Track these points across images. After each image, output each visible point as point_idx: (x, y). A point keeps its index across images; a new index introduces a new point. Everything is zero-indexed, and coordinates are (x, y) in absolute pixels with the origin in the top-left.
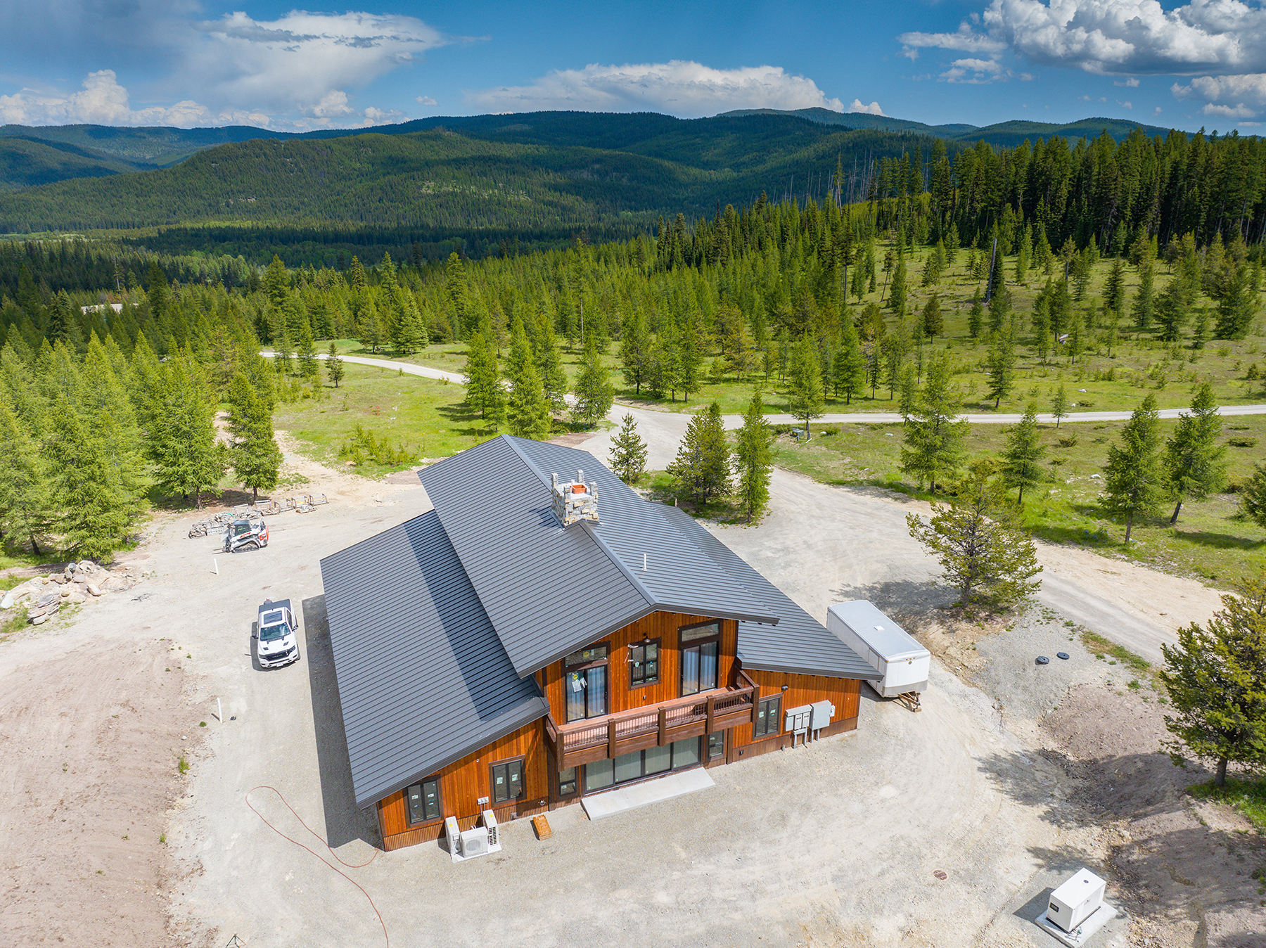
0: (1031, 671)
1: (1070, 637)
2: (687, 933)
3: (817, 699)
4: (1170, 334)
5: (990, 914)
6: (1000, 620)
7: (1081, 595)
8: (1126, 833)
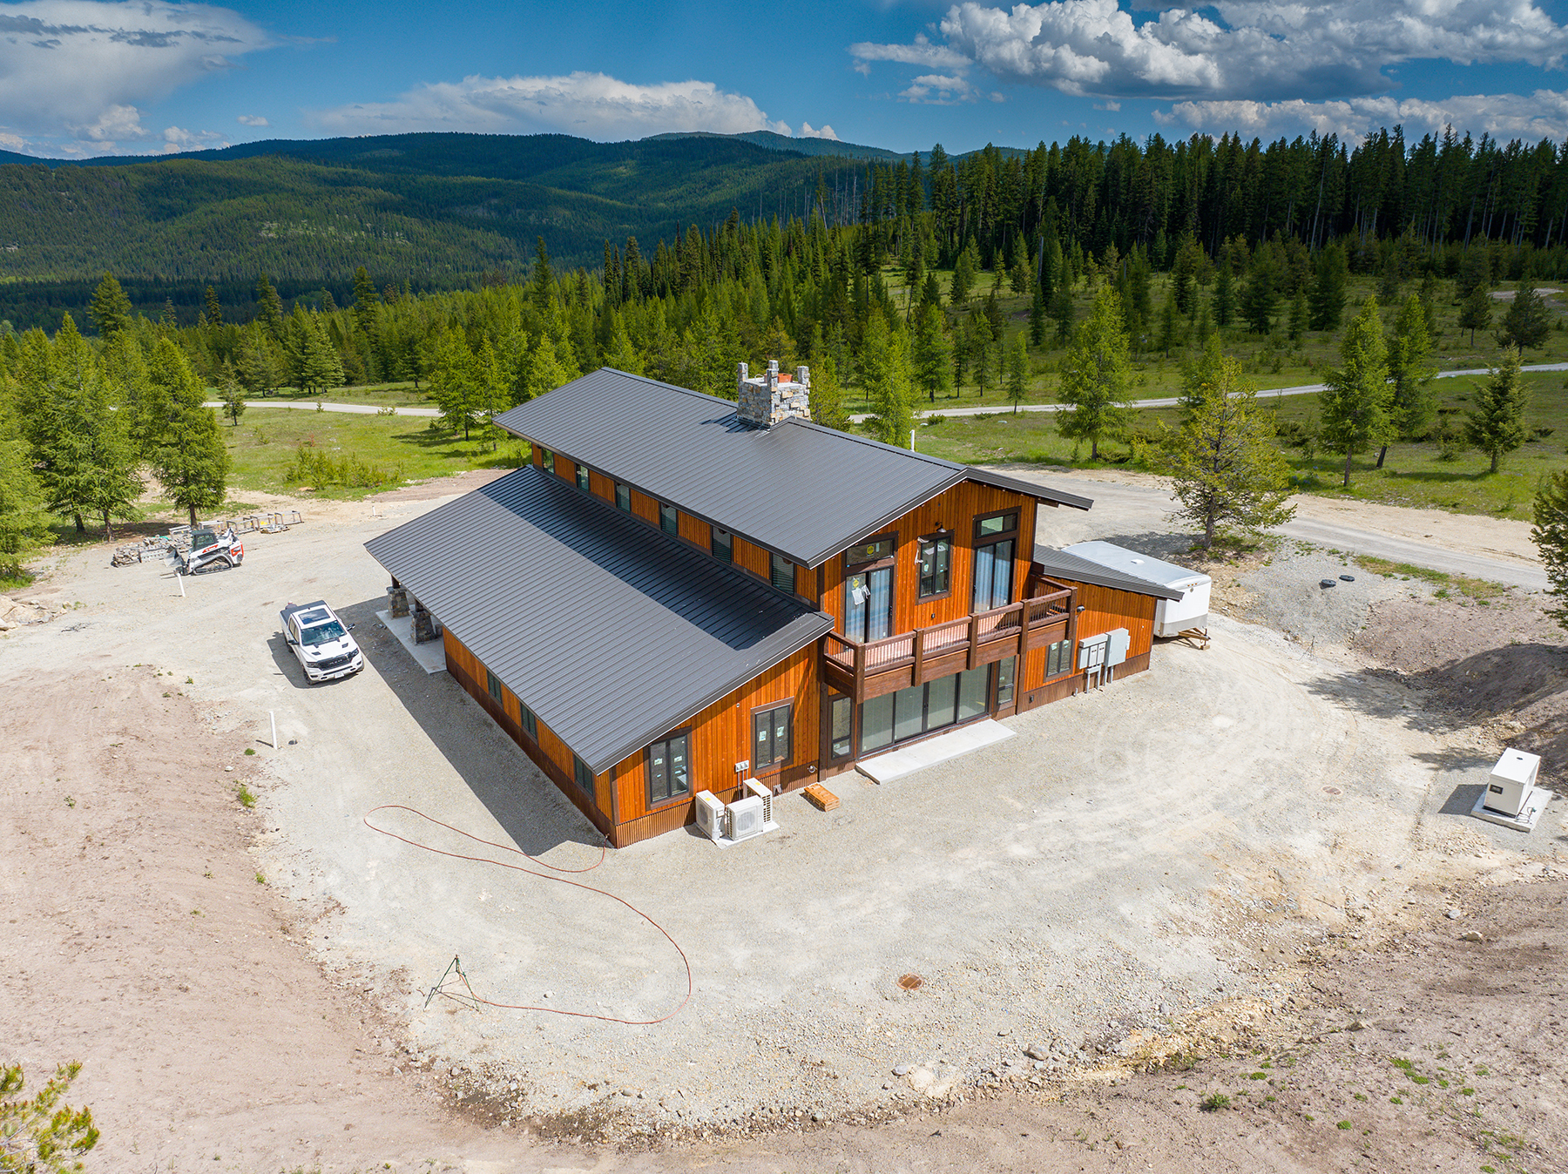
0: (1318, 596)
1: (1343, 562)
2: (1074, 881)
3: (1112, 627)
4: (1262, 327)
5: (1412, 819)
6: (1252, 557)
7: (1330, 528)
8: (1517, 724)
